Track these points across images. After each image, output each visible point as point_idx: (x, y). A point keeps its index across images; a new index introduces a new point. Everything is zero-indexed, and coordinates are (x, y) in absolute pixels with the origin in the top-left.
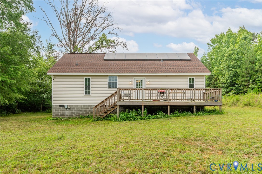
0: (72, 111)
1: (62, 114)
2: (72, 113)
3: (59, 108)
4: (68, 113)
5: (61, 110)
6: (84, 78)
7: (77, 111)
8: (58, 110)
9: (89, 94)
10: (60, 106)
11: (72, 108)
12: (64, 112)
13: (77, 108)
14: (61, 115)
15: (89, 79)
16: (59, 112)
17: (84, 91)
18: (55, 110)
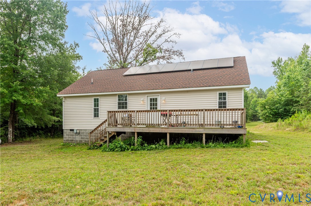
0: (82, 136)
1: (72, 139)
2: (82, 138)
3: (70, 133)
4: (78, 138)
5: (71, 135)
6: (93, 98)
7: (87, 136)
8: (69, 135)
9: (98, 116)
10: (71, 130)
11: (82, 133)
12: (74, 137)
13: (86, 133)
14: (71, 140)
15: (98, 99)
16: (70, 136)
17: (93, 114)
18: (66, 135)
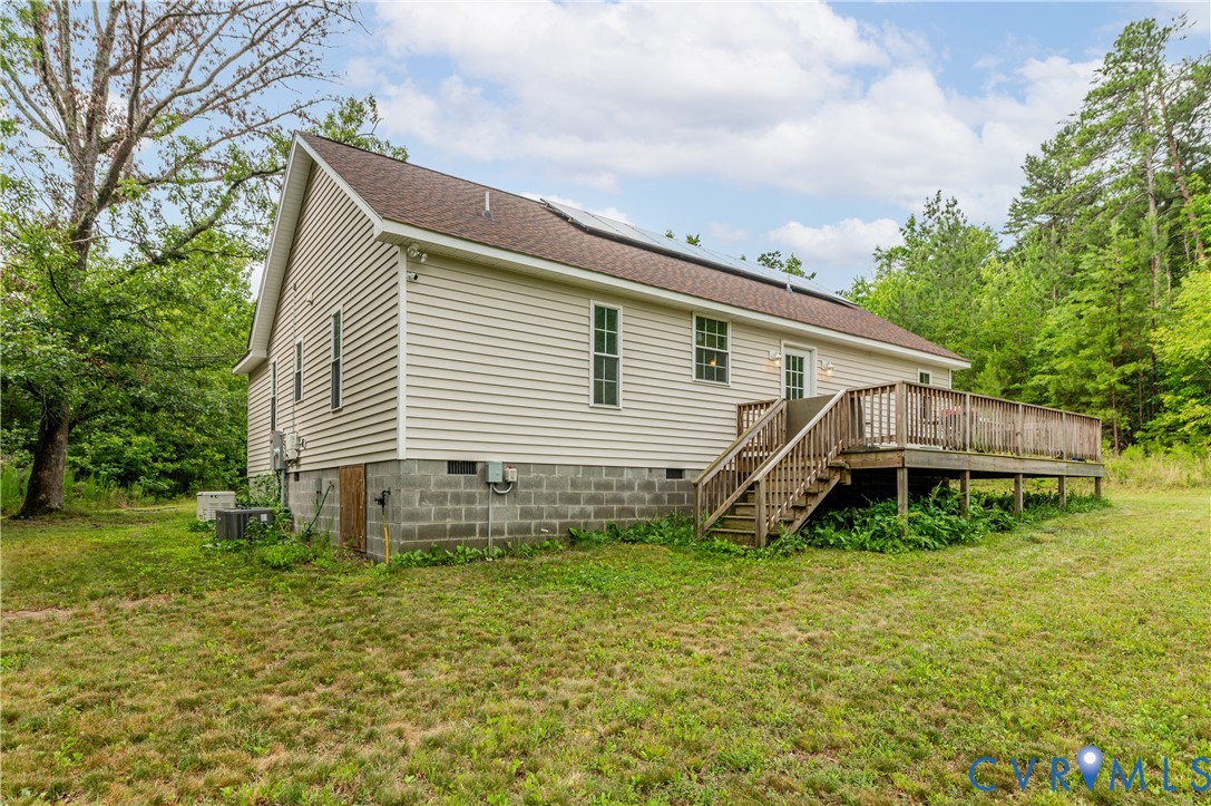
0: (526, 499)
1: (463, 522)
2: (526, 513)
3: (449, 484)
4: (502, 515)
5: (457, 498)
7: (554, 502)
8: (441, 498)
9: (612, 400)
10: (455, 466)
11: (527, 485)
12: (478, 507)
13: (552, 485)
14: (456, 531)
15: (613, 314)
16: (449, 506)
17: (591, 384)
18: (417, 497)
